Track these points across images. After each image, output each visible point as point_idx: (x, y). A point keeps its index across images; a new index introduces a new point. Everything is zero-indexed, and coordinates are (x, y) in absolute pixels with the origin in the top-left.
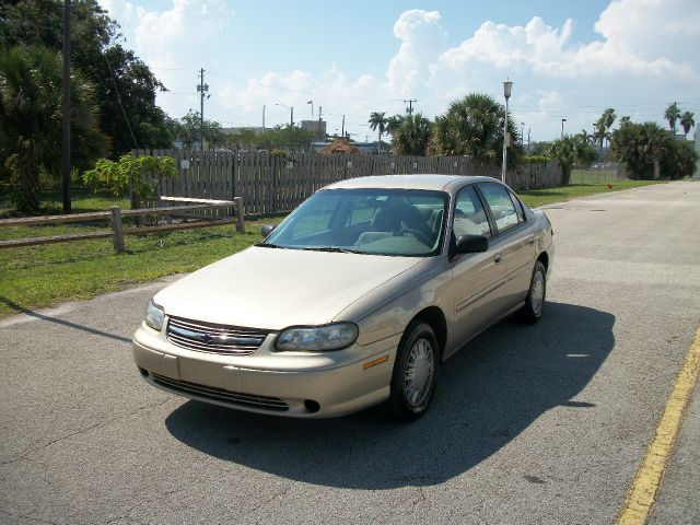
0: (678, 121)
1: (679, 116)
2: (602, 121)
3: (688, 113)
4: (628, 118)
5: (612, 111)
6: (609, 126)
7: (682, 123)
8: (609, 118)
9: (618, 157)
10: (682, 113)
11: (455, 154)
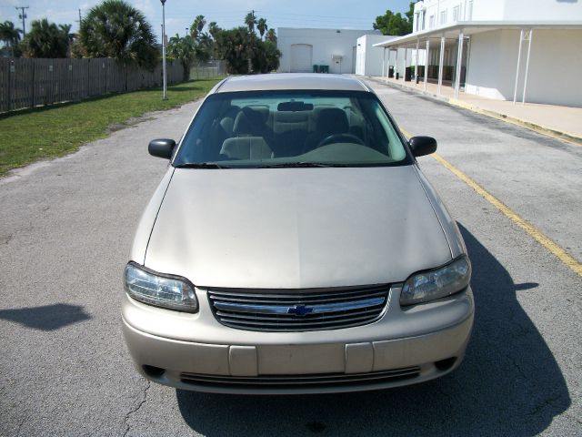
0: (255, 26)
1: (255, 22)
2: (194, 26)
3: (262, 20)
4: (215, 23)
5: (202, 17)
6: (200, 30)
7: (258, 27)
8: (199, 23)
9: (220, 56)
10: (258, 19)
11: (100, 56)
